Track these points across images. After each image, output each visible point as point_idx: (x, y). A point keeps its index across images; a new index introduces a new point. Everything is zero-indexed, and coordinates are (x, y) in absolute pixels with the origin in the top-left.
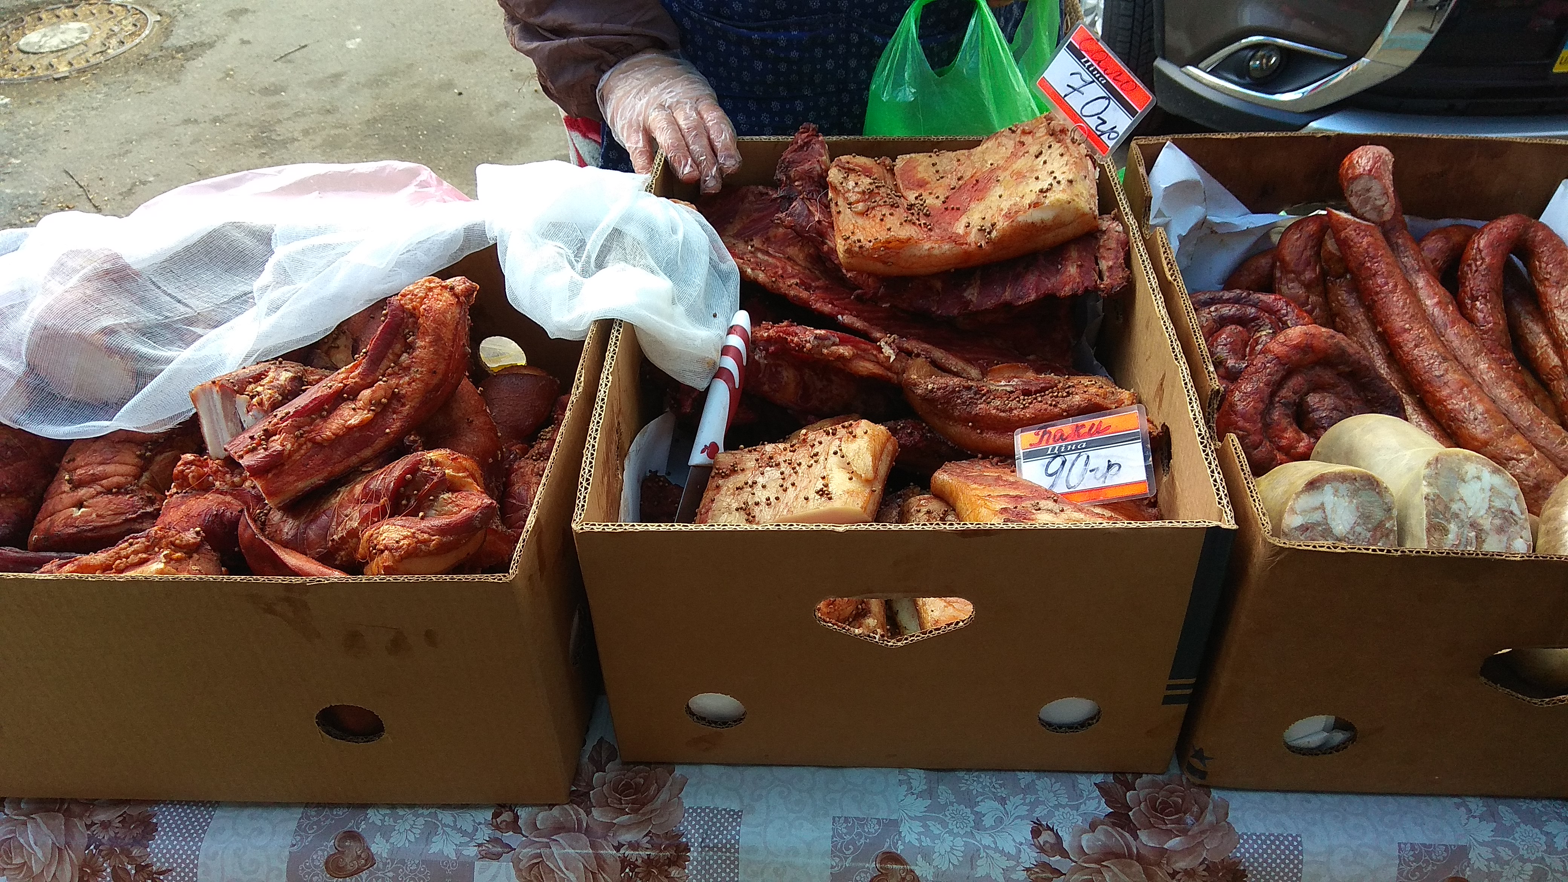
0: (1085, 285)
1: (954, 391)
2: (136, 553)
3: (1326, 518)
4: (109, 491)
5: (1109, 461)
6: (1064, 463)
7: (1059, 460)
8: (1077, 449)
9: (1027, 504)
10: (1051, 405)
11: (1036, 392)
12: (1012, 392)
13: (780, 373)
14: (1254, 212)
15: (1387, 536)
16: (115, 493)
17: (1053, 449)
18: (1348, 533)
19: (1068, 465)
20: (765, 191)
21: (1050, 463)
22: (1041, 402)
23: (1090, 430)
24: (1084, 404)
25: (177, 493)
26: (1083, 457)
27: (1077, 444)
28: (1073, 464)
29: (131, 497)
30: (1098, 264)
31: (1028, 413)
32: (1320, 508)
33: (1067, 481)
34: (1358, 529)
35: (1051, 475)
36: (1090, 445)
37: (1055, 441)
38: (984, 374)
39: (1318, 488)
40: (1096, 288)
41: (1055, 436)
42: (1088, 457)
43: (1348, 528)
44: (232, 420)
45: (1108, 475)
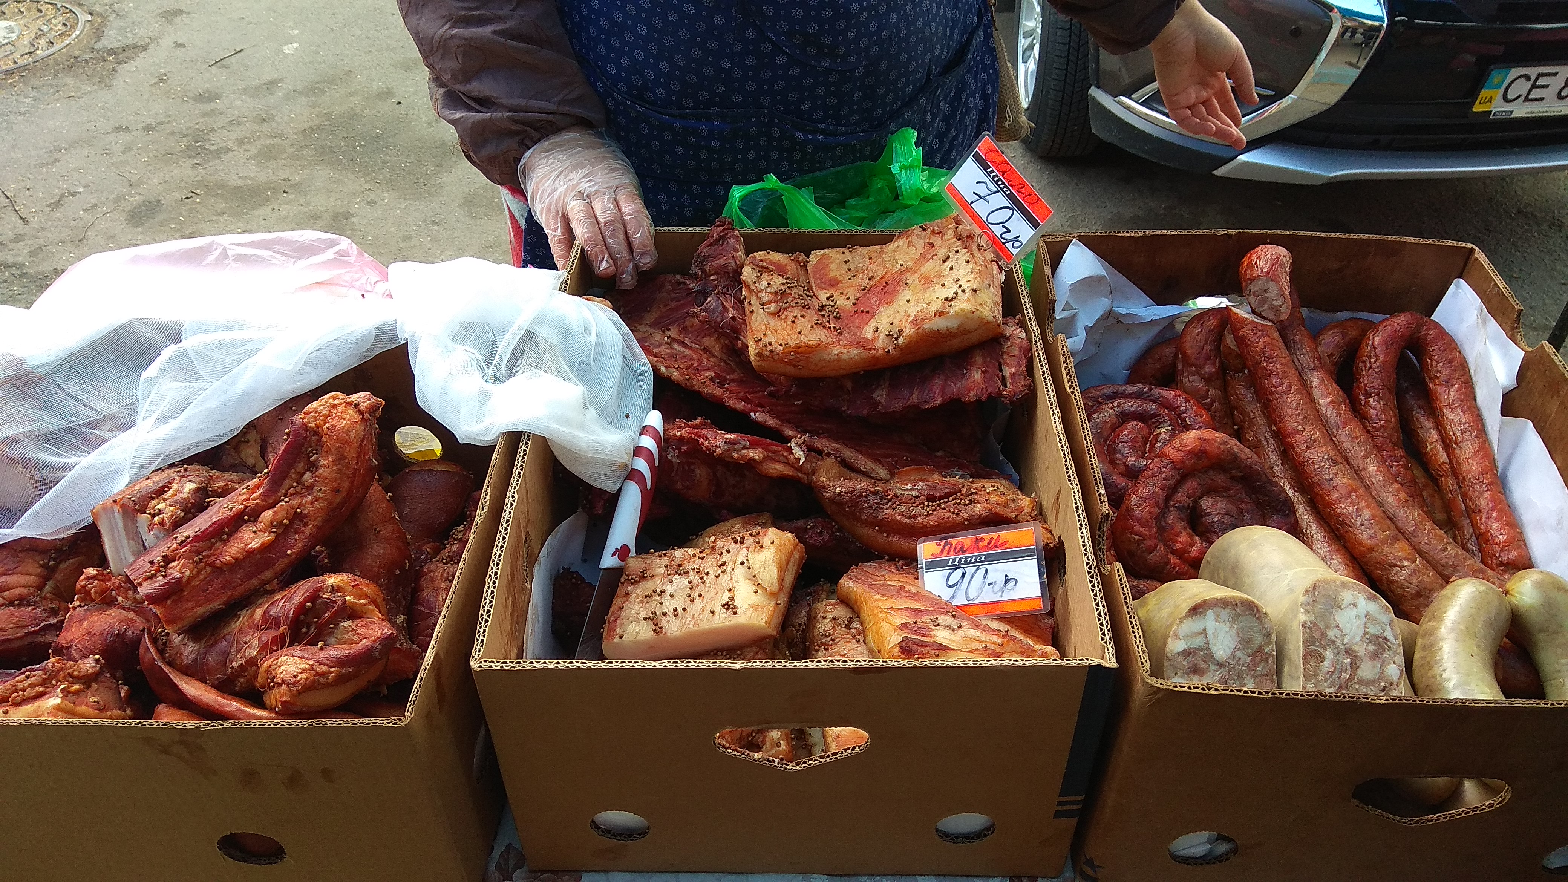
0: (989, 391)
1: (861, 496)
2: (32, 686)
3: (1207, 643)
4: (11, 603)
5: (1006, 576)
6: (963, 575)
7: (959, 572)
8: (976, 562)
9: (927, 618)
10: (953, 513)
11: (941, 498)
12: (917, 497)
13: (692, 471)
14: (1159, 304)
15: (1267, 660)
16: (18, 605)
17: (954, 560)
18: (1229, 658)
19: (967, 577)
20: (682, 280)
21: (950, 574)
22: (944, 509)
23: (989, 543)
24: (985, 514)
25: (80, 606)
26: (982, 571)
27: (976, 557)
28: (972, 577)
29: (34, 609)
30: (1001, 370)
31: (932, 521)
32: (1202, 633)
33: (967, 593)
34: (1238, 654)
35: (951, 586)
36: (989, 559)
37: (956, 553)
38: (892, 474)
39: (1201, 613)
40: (999, 394)
41: (956, 547)
42: (987, 570)
43: (1229, 652)
44: (133, 539)
45: (1006, 590)
